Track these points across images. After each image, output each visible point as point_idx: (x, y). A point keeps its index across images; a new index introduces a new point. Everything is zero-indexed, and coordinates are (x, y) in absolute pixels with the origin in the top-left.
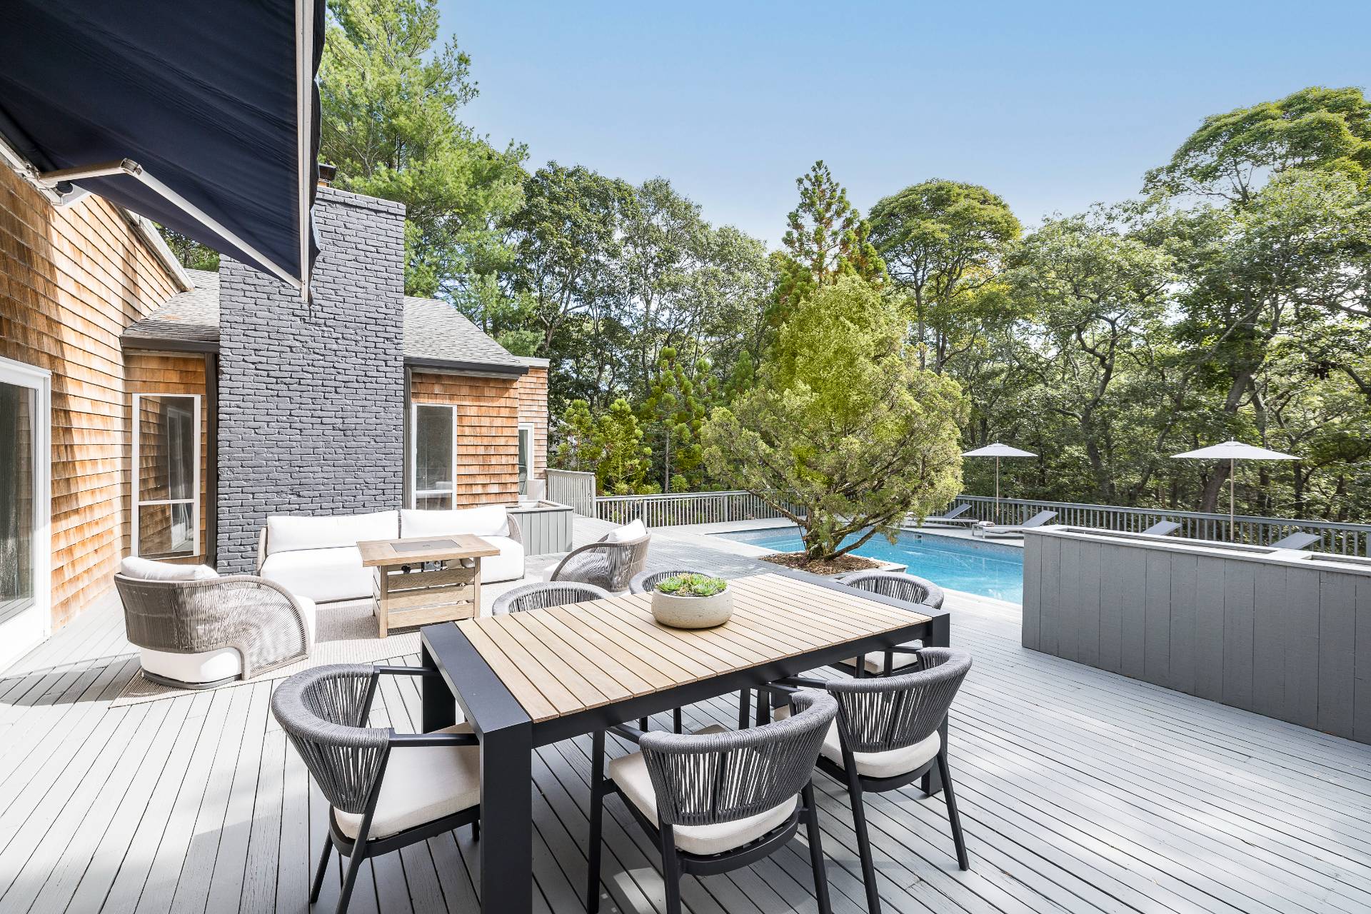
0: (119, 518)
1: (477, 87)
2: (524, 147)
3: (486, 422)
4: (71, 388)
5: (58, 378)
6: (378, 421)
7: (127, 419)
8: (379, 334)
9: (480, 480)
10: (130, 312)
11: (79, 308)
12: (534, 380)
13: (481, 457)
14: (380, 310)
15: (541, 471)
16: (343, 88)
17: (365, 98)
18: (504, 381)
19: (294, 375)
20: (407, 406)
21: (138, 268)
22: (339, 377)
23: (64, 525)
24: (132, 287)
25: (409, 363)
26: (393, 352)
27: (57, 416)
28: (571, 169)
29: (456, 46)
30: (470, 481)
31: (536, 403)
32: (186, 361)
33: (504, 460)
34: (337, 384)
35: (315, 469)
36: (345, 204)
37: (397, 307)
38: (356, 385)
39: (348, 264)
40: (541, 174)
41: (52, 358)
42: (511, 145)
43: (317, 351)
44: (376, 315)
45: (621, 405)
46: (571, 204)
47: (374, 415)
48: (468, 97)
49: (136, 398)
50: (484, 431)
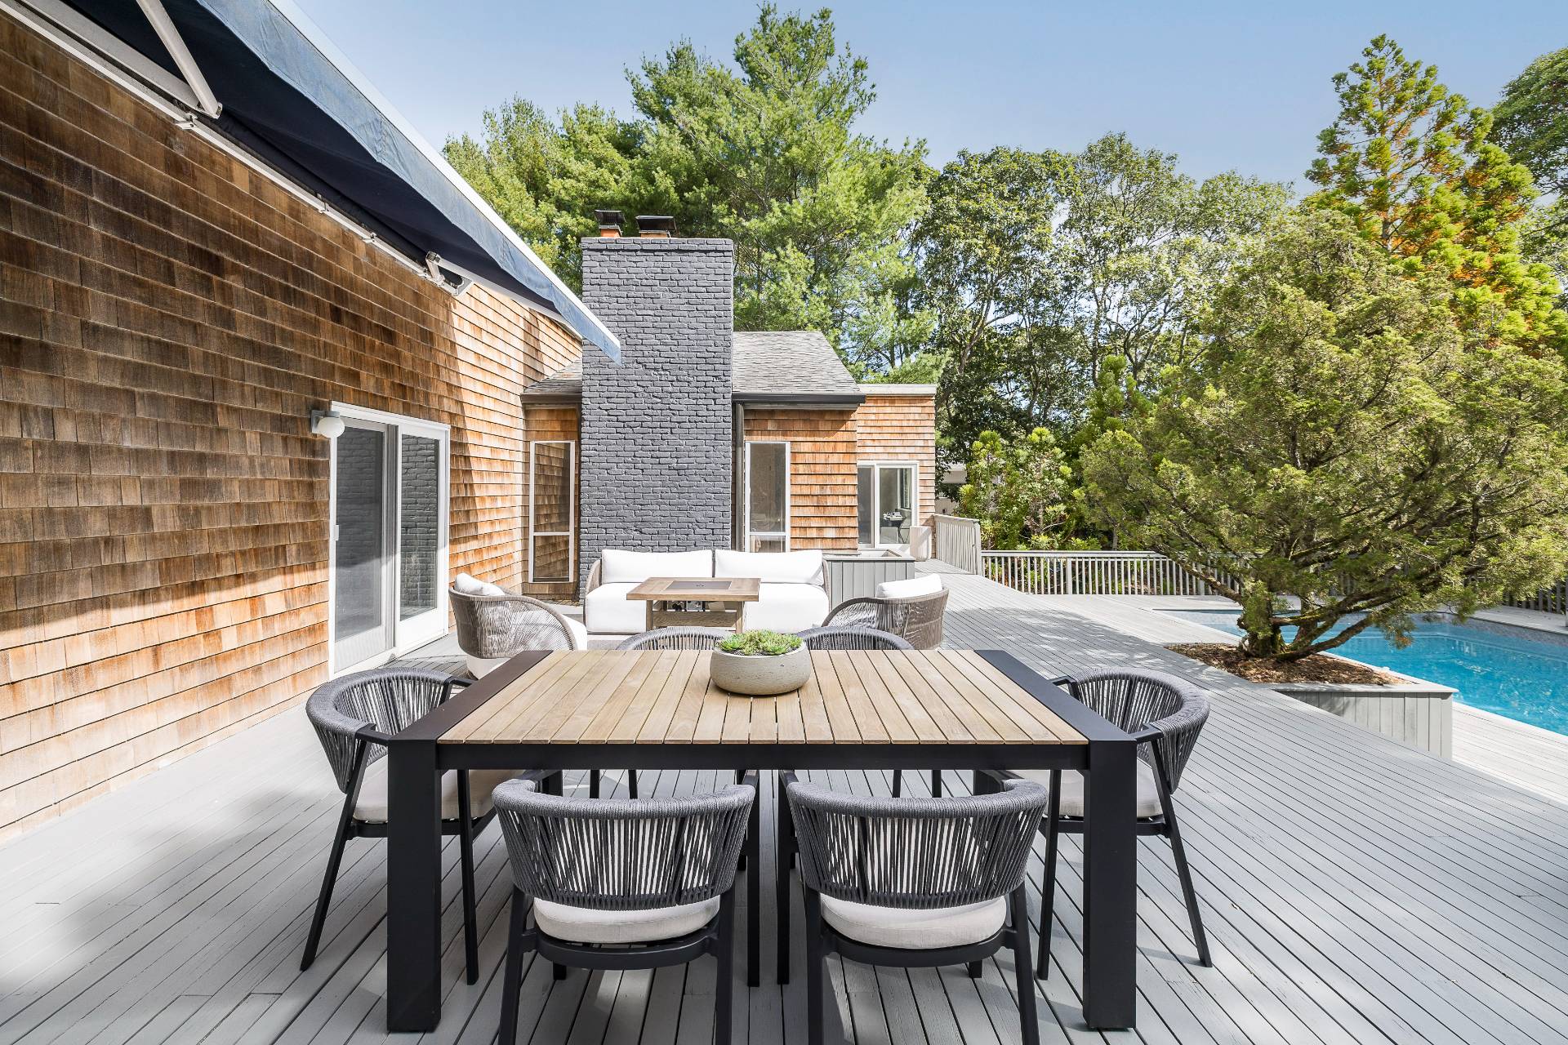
0: (519, 546)
1: (874, 91)
2: (921, 144)
3: (821, 458)
4: (470, 439)
5: (457, 431)
6: (708, 460)
7: (526, 463)
8: (709, 373)
9: (815, 523)
10: (533, 371)
11: (479, 375)
12: (919, 410)
13: (815, 498)
14: (710, 349)
15: (928, 516)
16: (742, 136)
17: (760, 139)
18: (841, 413)
19: (637, 418)
20: (737, 443)
21: (541, 337)
22: (674, 419)
23: (462, 547)
24: (534, 351)
25: (738, 400)
26: (721, 389)
27: (457, 461)
28: (988, 153)
29: (849, 55)
30: (804, 523)
31: (922, 437)
32: (565, 411)
33: (841, 501)
34: (673, 425)
35: (655, 507)
36: (679, 251)
37: (725, 343)
38: (688, 425)
39: (682, 307)
40: (950, 170)
41: (452, 416)
42: (905, 145)
43: (656, 394)
44: (706, 355)
45: (1040, 435)
46: (984, 195)
47: (703, 454)
48: (866, 105)
49: (532, 444)
50: (819, 469)
